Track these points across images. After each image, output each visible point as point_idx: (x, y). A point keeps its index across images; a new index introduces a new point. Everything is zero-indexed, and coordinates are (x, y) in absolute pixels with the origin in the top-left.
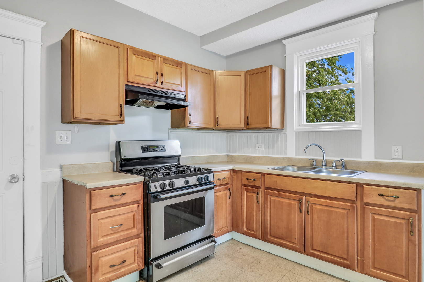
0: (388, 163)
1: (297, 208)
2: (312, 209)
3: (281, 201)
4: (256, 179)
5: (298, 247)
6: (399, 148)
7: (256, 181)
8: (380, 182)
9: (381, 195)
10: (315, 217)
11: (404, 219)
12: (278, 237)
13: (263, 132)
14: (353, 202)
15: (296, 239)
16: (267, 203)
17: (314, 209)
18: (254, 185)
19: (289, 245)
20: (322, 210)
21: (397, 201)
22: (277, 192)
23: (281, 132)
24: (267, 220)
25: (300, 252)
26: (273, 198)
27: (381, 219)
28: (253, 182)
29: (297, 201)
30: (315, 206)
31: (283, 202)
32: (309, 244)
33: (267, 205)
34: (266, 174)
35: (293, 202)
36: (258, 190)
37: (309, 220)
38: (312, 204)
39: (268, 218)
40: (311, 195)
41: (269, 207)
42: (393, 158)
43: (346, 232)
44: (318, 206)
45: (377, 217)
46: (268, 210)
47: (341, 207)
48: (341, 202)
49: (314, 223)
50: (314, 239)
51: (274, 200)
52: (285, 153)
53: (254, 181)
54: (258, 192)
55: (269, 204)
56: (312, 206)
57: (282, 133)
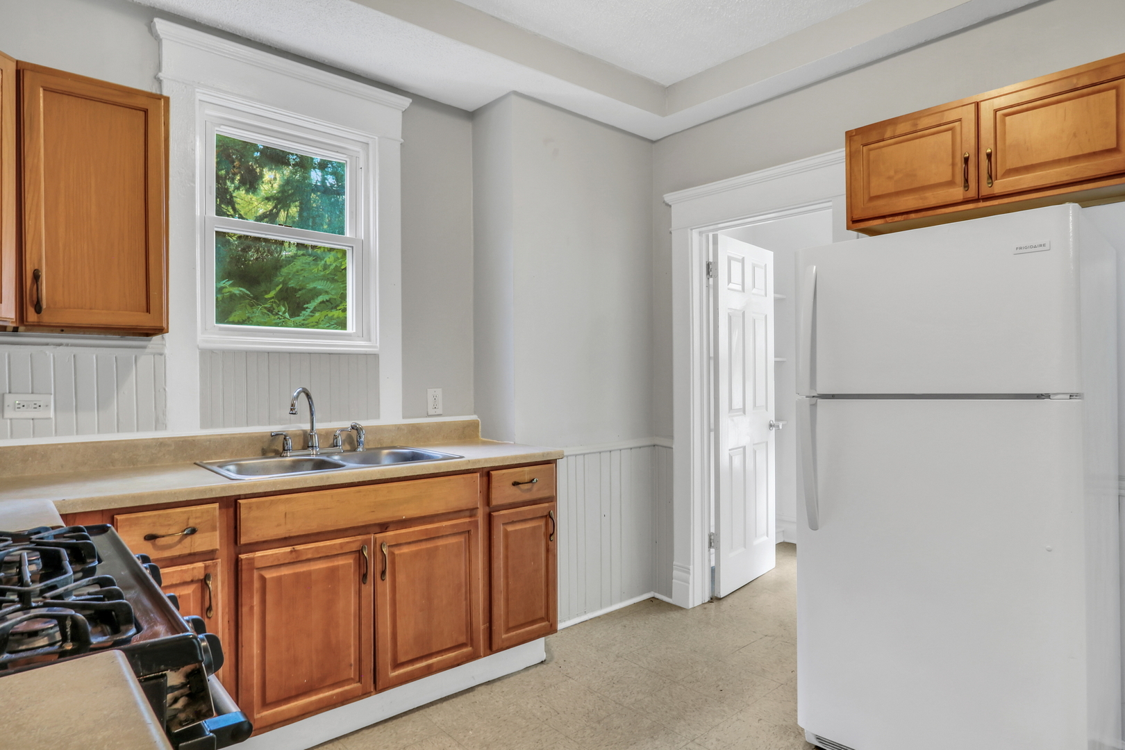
1: (352, 577)
2: (393, 563)
3: (304, 572)
4: (197, 527)
5: (359, 684)
7: (197, 536)
8: (516, 457)
9: (516, 484)
10: (401, 578)
12: (293, 693)
14: (472, 512)
15: (351, 665)
16: (252, 597)
17: (397, 559)
18: (187, 551)
19: (332, 696)
20: (416, 555)
21: (535, 488)
22: (288, 549)
24: (252, 657)
25: (366, 694)
26: (269, 575)
27: (516, 530)
28: (180, 541)
29: (353, 556)
30: (400, 549)
31: (309, 573)
32: (386, 657)
33: (252, 608)
34: (239, 497)
35: (340, 562)
36: (206, 567)
37: (385, 595)
38: (392, 549)
39: (256, 650)
40: (384, 527)
41: (257, 609)
43: (464, 584)
44: (407, 546)
45: (510, 528)
46: (255, 622)
47: (455, 530)
48: (450, 520)
49: (398, 596)
50: (399, 638)
51: (279, 580)
53: (189, 539)
54: (210, 571)
55: (256, 601)
56: (392, 554)
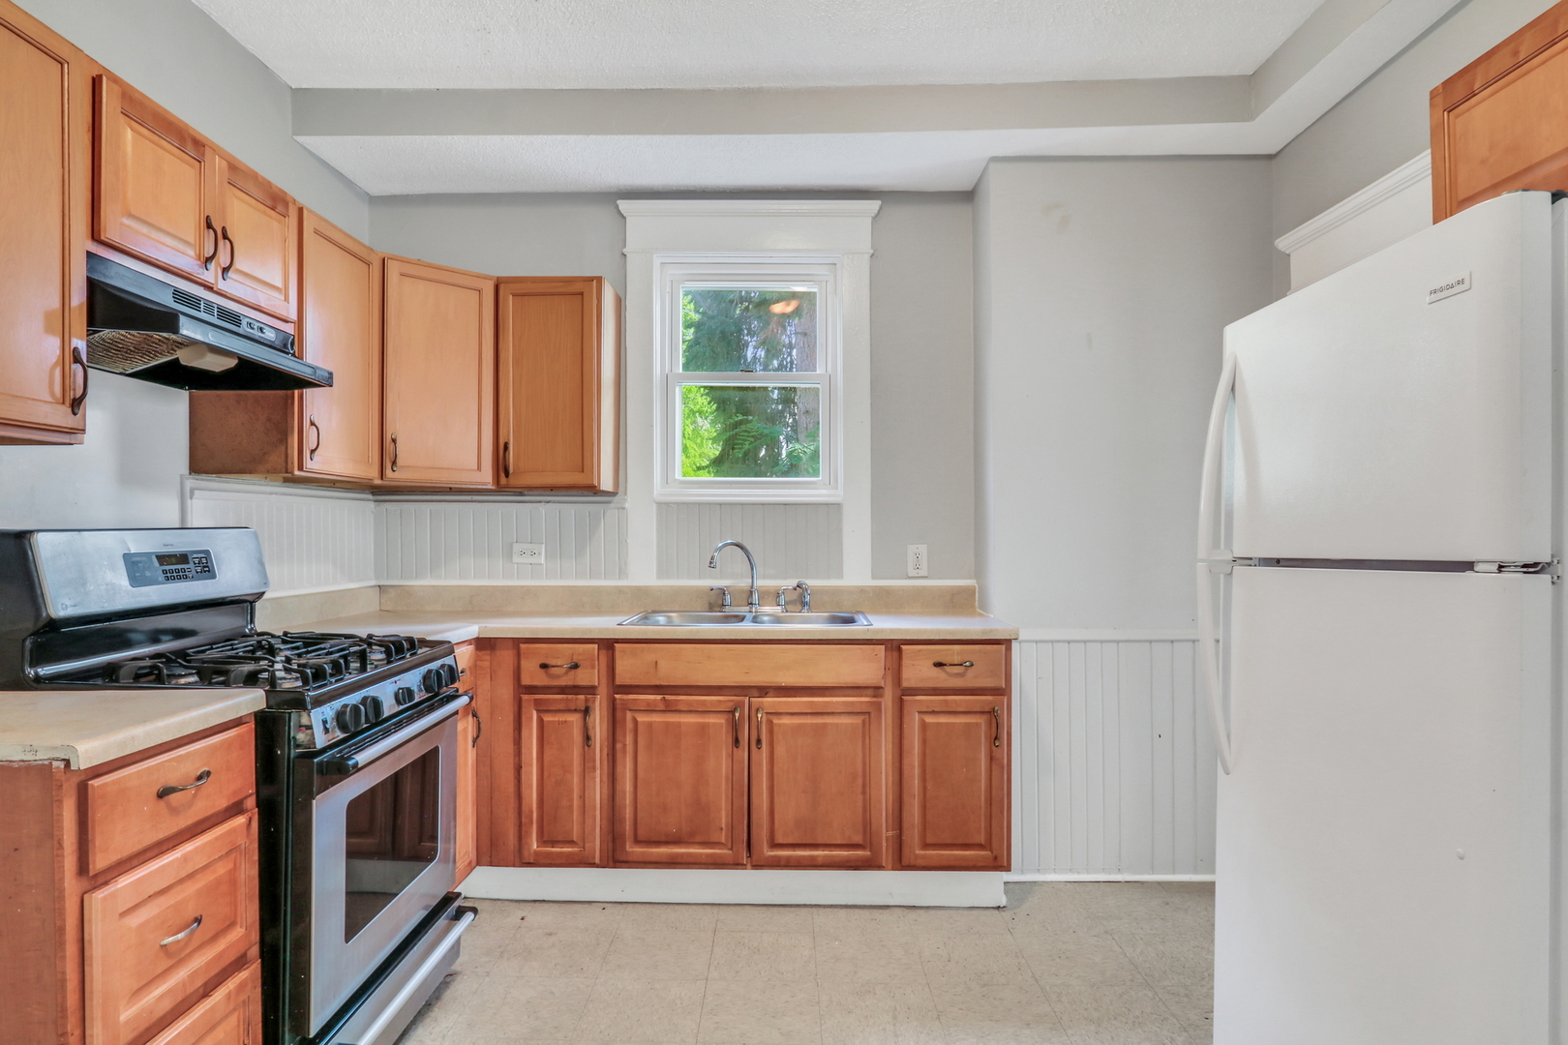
0: (903, 589)
1: (724, 738)
2: (771, 732)
3: (673, 722)
4: (580, 663)
5: (730, 852)
6: (923, 549)
7: (579, 670)
8: (938, 631)
9: (939, 665)
10: (780, 751)
11: (982, 713)
12: (663, 839)
13: (540, 502)
14: (877, 690)
15: (722, 829)
16: (625, 736)
17: (776, 729)
18: (570, 683)
19: (701, 854)
20: (799, 728)
21: (971, 673)
22: (659, 697)
23: (609, 502)
24: (624, 793)
25: (737, 865)
26: (642, 718)
27: (938, 723)
28: (566, 673)
29: (726, 716)
30: (779, 719)
31: (679, 725)
32: (761, 833)
33: (625, 745)
34: (618, 641)
35: (711, 720)
36: (586, 700)
37: (761, 765)
38: (771, 717)
39: (628, 787)
40: (763, 691)
41: (630, 749)
42: (910, 575)
43: (860, 774)
44: (789, 717)
45: (929, 719)
46: (628, 760)
47: (850, 709)
48: (845, 696)
49: (776, 769)
50: (776, 816)
51: (650, 725)
52: (622, 573)
53: (573, 672)
54: (590, 704)
55: (629, 740)
56: (770, 723)
57: (612, 505)
